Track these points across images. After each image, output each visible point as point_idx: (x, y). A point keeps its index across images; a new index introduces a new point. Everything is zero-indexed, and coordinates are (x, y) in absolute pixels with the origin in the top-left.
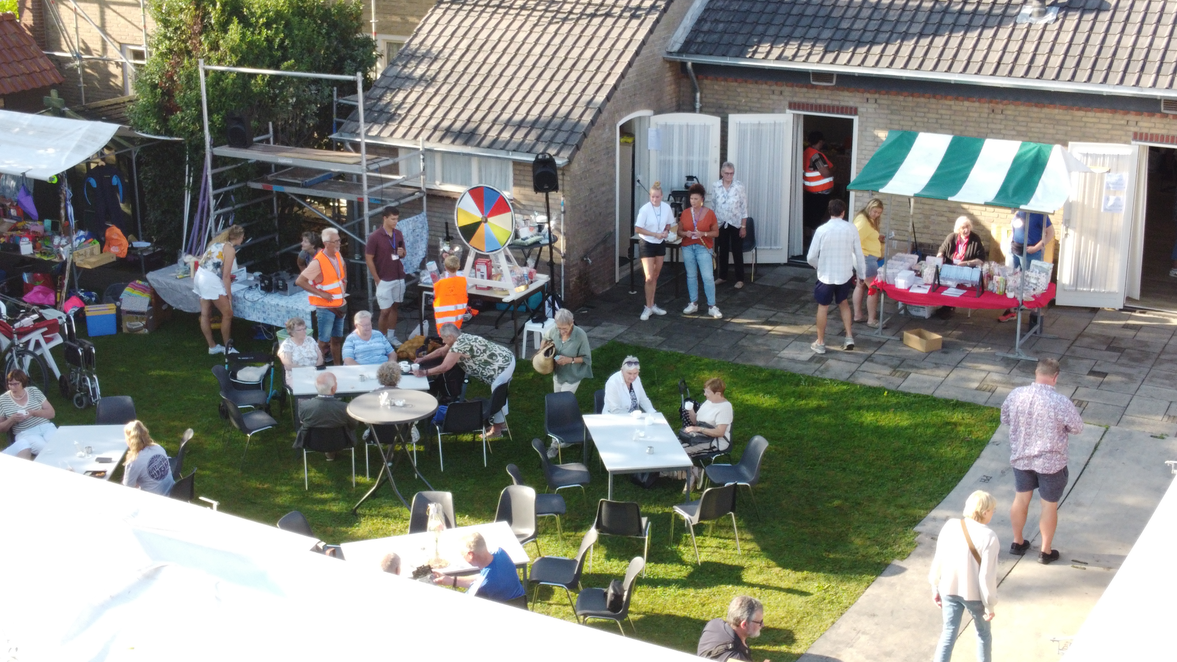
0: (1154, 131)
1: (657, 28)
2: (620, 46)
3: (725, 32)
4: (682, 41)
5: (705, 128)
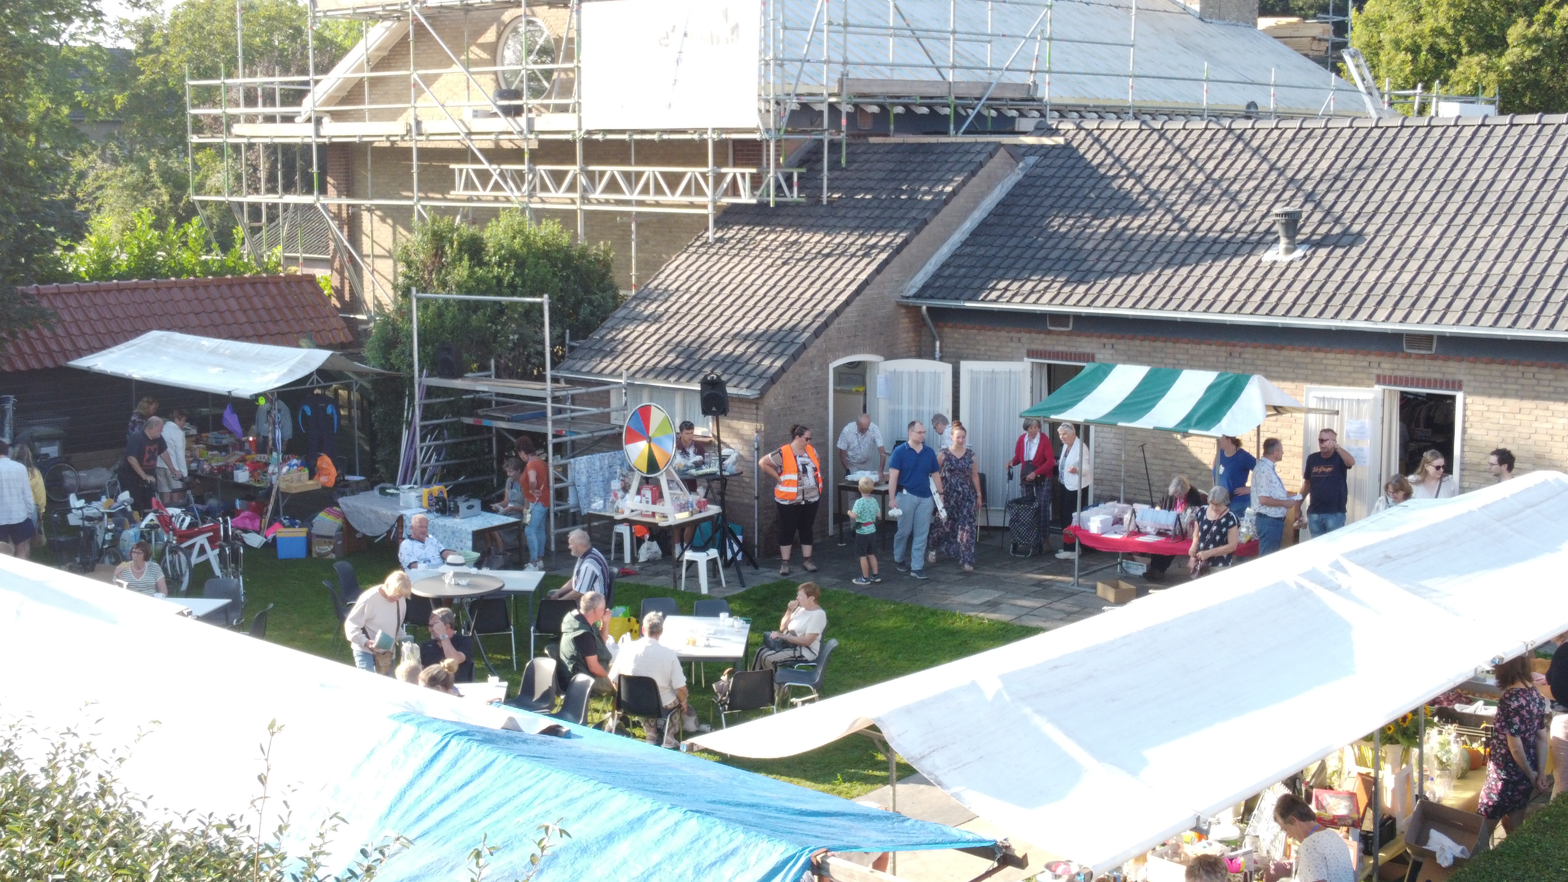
0: (1399, 373)
1: (887, 269)
2: (842, 285)
3: (965, 276)
4: (919, 285)
5: (936, 375)
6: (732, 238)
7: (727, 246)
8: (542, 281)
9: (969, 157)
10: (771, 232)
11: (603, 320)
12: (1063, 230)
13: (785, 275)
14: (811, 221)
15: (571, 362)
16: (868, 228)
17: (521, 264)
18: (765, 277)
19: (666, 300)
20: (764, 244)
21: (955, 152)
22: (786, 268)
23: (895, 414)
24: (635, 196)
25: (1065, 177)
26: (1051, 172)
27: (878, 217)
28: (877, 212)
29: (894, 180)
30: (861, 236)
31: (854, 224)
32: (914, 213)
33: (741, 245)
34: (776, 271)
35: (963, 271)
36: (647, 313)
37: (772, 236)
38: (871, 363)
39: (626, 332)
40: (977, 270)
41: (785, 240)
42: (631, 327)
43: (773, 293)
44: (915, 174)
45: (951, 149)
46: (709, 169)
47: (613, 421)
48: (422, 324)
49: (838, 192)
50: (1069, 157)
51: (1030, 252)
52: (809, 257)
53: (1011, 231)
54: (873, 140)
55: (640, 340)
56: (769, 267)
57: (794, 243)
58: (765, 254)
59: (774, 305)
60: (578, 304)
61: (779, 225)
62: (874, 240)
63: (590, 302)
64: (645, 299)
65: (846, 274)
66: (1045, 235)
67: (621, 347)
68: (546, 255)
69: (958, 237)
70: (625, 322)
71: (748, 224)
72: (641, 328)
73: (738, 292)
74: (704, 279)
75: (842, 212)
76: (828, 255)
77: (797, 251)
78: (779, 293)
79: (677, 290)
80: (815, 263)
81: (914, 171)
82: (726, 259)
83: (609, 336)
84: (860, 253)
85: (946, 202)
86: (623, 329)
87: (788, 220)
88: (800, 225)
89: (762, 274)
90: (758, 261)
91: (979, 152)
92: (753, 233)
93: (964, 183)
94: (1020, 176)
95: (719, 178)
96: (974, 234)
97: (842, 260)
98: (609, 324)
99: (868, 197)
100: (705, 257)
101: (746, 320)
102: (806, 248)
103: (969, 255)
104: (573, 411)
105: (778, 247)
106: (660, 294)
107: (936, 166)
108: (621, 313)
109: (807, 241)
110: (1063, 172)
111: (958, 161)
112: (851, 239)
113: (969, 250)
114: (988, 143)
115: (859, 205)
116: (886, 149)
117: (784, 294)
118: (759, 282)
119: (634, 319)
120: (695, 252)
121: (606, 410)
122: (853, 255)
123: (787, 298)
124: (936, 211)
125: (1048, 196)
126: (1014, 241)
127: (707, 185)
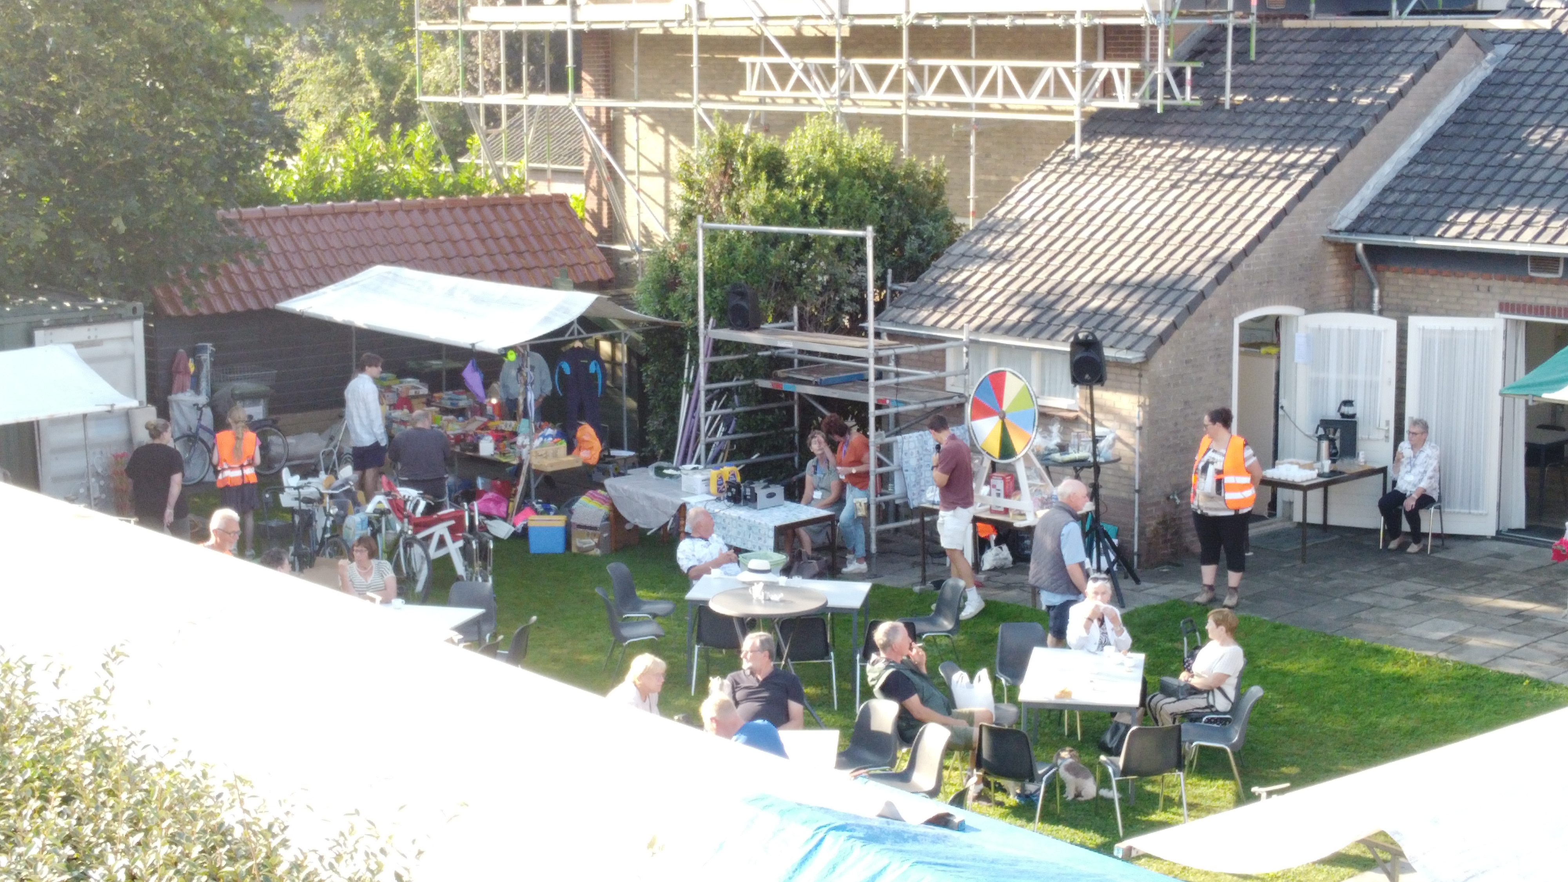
1: (1313, 192)
2: (1251, 216)
3: (1415, 204)
4: (1354, 216)
5: (1375, 335)
6: (1102, 152)
7: (1096, 164)
8: (859, 206)
9: (1420, 47)
10: (1154, 145)
11: (937, 256)
12: (1548, 145)
13: (1175, 201)
14: (1207, 131)
15: (895, 312)
16: (1285, 140)
17: (832, 186)
18: (1147, 204)
19: (1018, 233)
20: (1144, 162)
21: (1401, 40)
22: (1175, 192)
23: (1319, 385)
24: (979, 98)
25: (1550, 72)
26: (1531, 65)
27: (1299, 126)
28: (1297, 119)
29: (1318, 76)
30: (1275, 151)
31: (1265, 134)
32: (1346, 121)
33: (1114, 162)
34: (1162, 196)
35: (1412, 197)
36: (992, 249)
37: (1156, 151)
38: (1287, 317)
39: (965, 275)
40: (1431, 196)
41: (1173, 156)
42: (972, 267)
43: (1159, 224)
44: (1346, 70)
45: (1395, 36)
46: (1077, 63)
47: (949, 388)
48: (709, 259)
49: (1241, 93)
50: (1556, 46)
51: (1504, 174)
52: (1205, 178)
53: (1478, 144)
54: (1288, 23)
55: (986, 284)
56: (1153, 191)
57: (1185, 160)
58: (1146, 174)
59: (1160, 240)
60: (904, 236)
61: (1165, 135)
62: (1292, 158)
63: (919, 235)
64: (990, 230)
65: (1257, 201)
66: (1524, 149)
67: (959, 294)
68: (862, 173)
69: (1404, 152)
70: (965, 259)
71: (1123, 134)
72: (986, 268)
73: (1113, 222)
74: (1068, 205)
75: (1250, 119)
76: (1232, 176)
77: (1189, 170)
78: (1167, 224)
79: (1032, 219)
80: (1214, 186)
81: (1345, 64)
82: (1095, 180)
83: (944, 280)
84: (1275, 174)
85: (1390, 106)
86: (962, 270)
87: (1178, 129)
88: (1194, 137)
89: (1144, 200)
90: (1138, 182)
91: (1434, 40)
92: (1129, 148)
93: (1414, 81)
94: (1489, 72)
95: (1088, 74)
96: (1427, 148)
97: (1251, 182)
98: (943, 262)
99: (1284, 99)
100: (1068, 177)
101: (1124, 260)
102: (1202, 166)
103: (1420, 176)
104: (897, 375)
105: (1163, 165)
106: (1010, 226)
107: (1375, 58)
108: (958, 249)
109: (1203, 158)
110: (1548, 65)
111: (1405, 52)
112: (1261, 156)
113: (1419, 169)
114: (1446, 28)
115: (1273, 109)
116: (1307, 35)
117: (1174, 226)
118: (1141, 210)
119: (977, 256)
120: (1054, 171)
121: (942, 374)
122: (1265, 177)
123: (1178, 231)
124: (1377, 119)
125: (1528, 97)
126: (1481, 159)
127: (1073, 83)
